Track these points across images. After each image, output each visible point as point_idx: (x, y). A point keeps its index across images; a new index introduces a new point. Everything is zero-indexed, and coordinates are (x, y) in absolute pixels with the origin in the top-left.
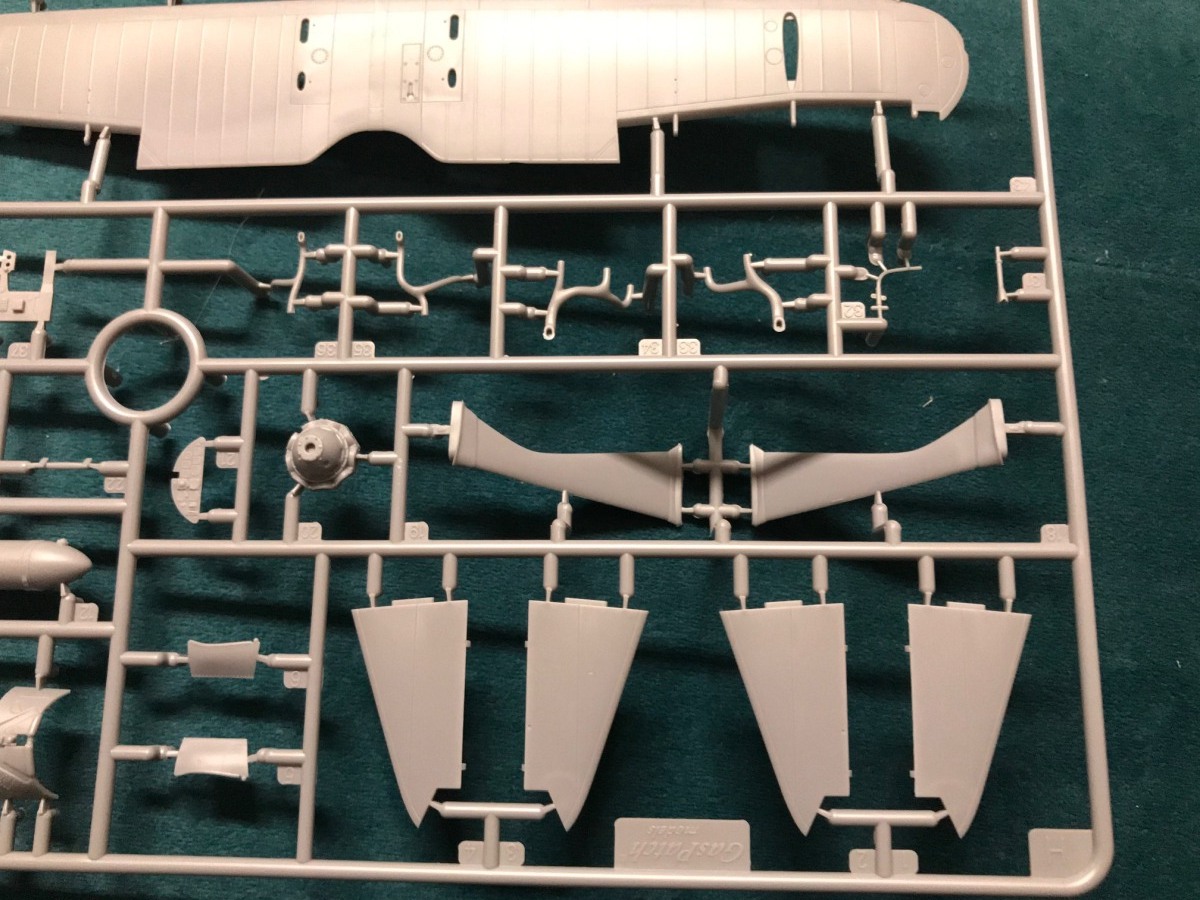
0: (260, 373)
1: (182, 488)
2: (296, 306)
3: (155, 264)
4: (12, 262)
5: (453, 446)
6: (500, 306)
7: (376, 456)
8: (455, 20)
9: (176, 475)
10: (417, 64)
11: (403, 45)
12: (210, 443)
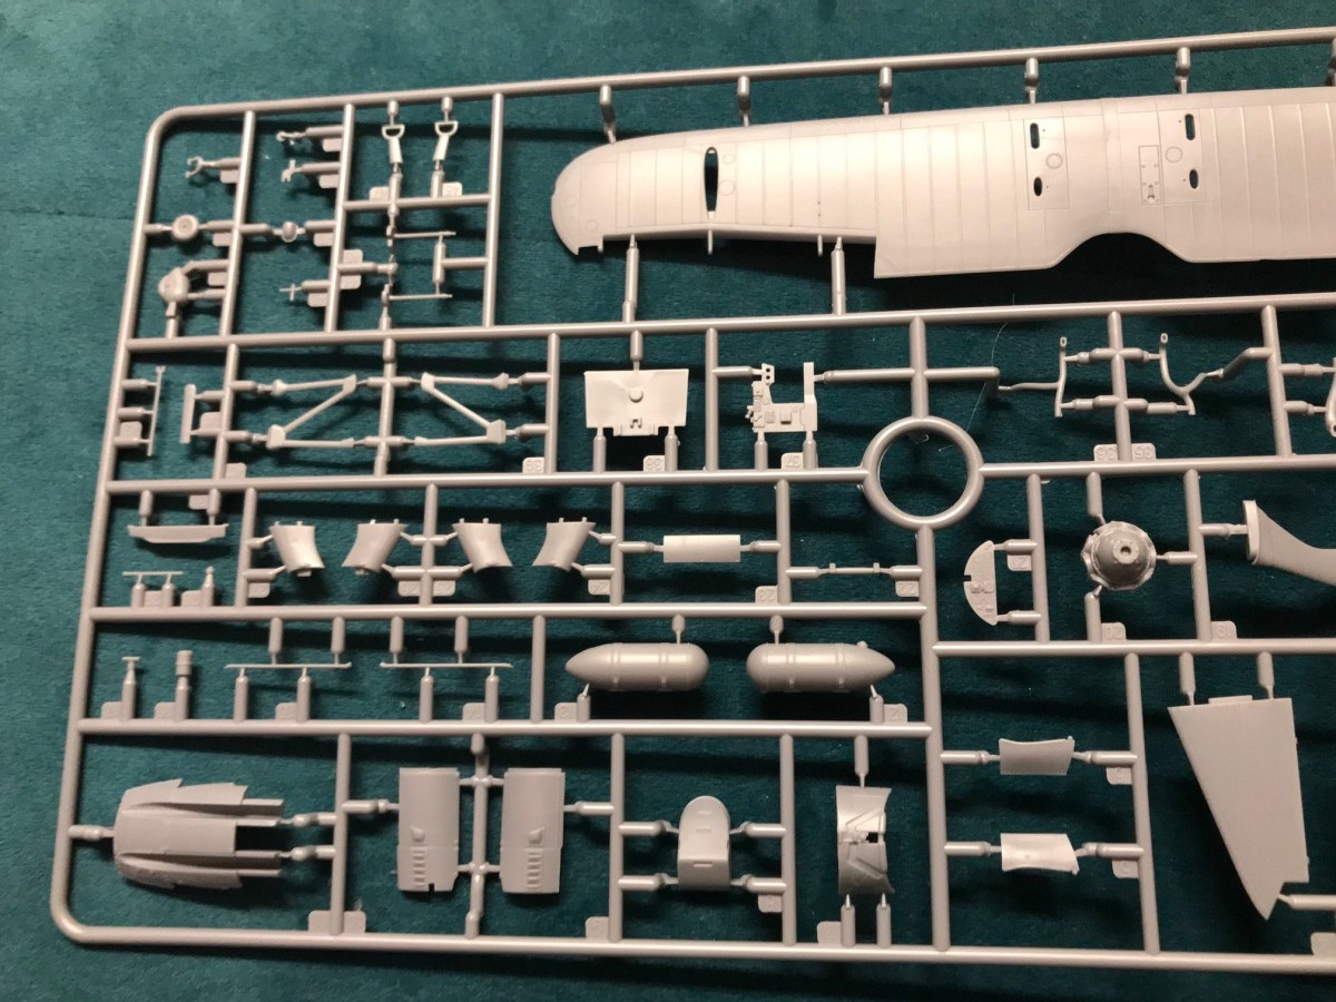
0: (1043, 477)
1: (975, 591)
2: (1063, 410)
3: (919, 372)
4: (772, 374)
5: (1254, 546)
6: (1282, 406)
7: (1173, 557)
8: (1189, 119)
9: (968, 578)
10: (1155, 166)
11: (1139, 147)
12: (1000, 547)
